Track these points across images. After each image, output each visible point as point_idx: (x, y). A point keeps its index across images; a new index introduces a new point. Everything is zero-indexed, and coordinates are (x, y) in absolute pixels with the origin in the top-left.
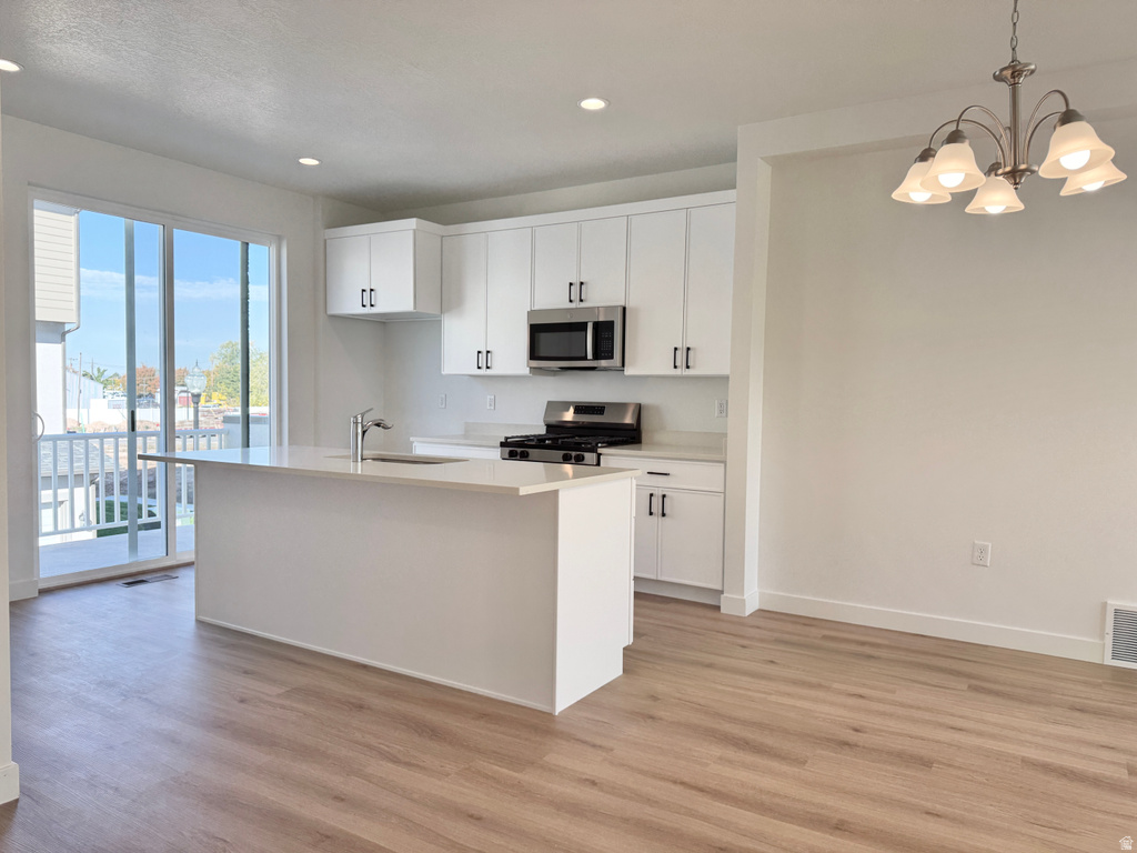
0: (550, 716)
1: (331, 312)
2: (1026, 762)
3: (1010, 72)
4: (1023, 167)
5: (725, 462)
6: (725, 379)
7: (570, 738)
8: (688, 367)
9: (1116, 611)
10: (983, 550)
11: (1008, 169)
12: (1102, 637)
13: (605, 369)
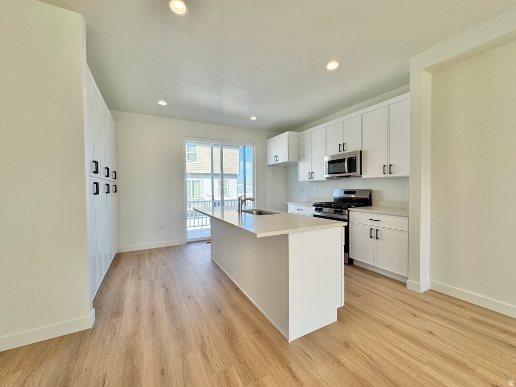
0: (287, 343)
1: (268, 164)
5: (408, 217)
8: (390, 173)
13: (353, 177)
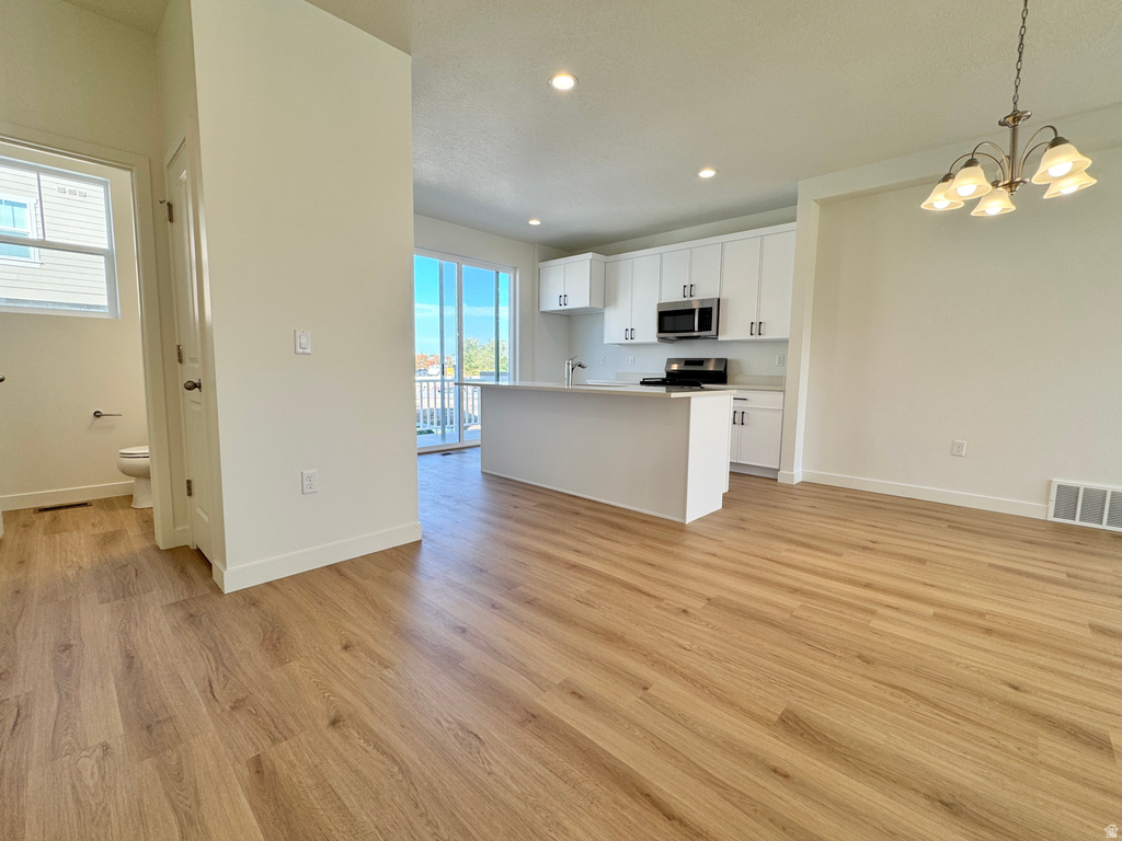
0: (683, 525)
1: (544, 309)
2: (990, 565)
3: (1011, 118)
4: (1018, 180)
5: (784, 392)
6: (786, 341)
7: (696, 534)
8: (760, 334)
9: (1059, 486)
10: (960, 446)
11: (1007, 182)
12: (1047, 501)
13: (705, 338)
